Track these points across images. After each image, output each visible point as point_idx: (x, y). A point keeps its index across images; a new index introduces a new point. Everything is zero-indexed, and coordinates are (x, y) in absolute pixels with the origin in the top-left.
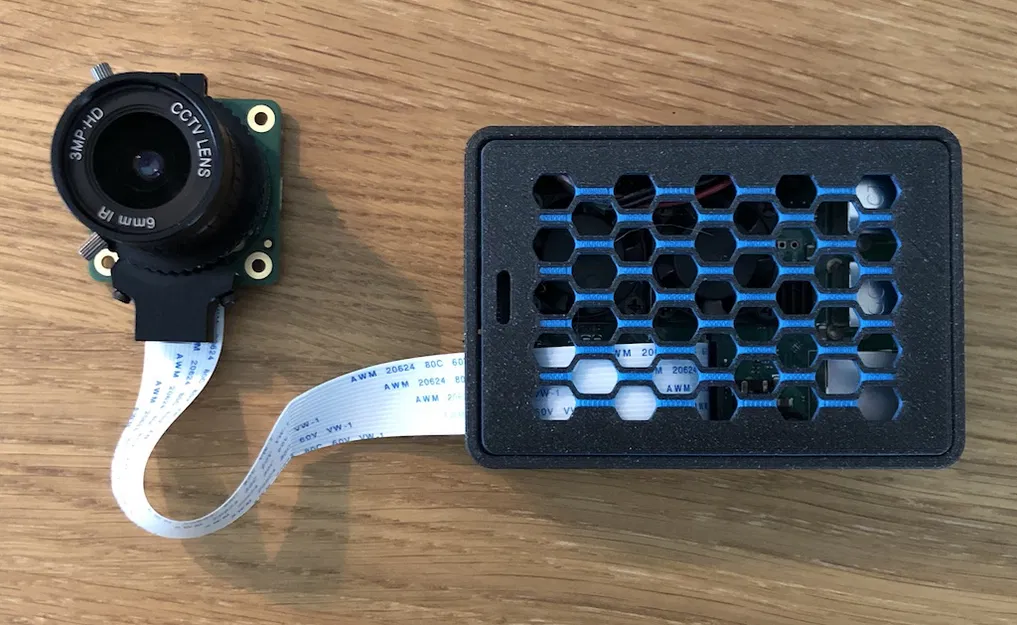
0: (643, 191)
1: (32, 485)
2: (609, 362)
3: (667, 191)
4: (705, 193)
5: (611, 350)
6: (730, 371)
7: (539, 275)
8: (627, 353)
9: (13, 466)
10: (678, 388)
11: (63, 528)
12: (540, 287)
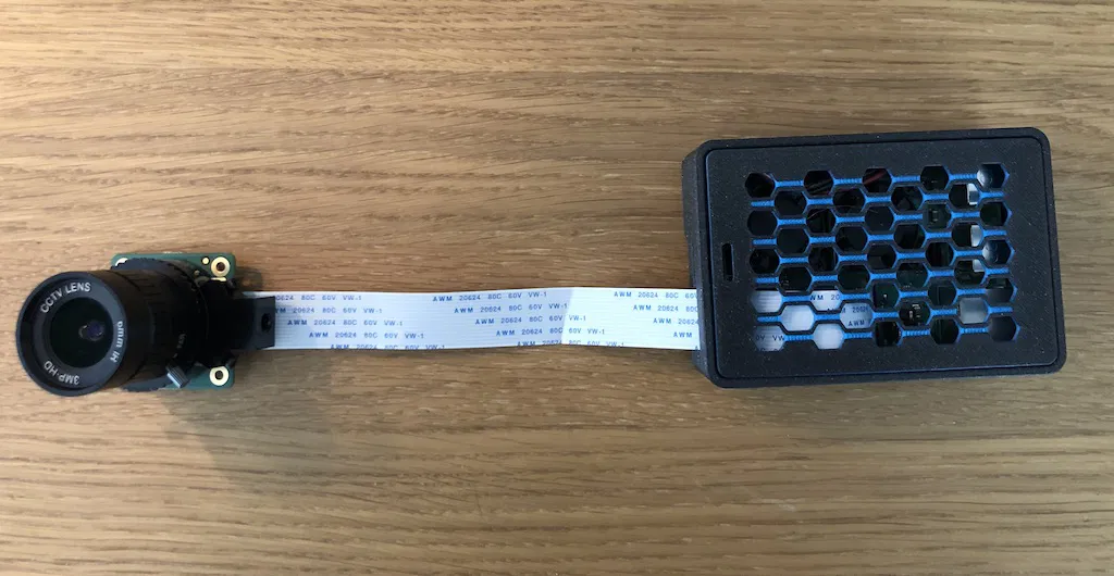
0: (824, 182)
1: (234, 182)
2: (807, 307)
3: (842, 181)
4: (870, 180)
5: (808, 298)
6: (894, 311)
7: (753, 245)
8: (821, 298)
9: (219, 171)
10: (856, 323)
11: (260, 209)
12: (754, 254)
